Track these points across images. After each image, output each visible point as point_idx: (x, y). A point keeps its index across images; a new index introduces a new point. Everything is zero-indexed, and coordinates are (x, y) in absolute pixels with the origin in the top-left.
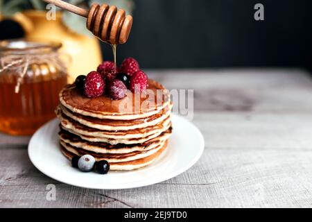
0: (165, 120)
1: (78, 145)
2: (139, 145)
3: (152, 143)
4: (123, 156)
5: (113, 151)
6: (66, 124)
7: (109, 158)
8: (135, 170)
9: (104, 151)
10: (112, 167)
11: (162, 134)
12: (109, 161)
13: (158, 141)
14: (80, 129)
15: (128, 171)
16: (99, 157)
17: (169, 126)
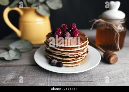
0: (85, 48)
1: (51, 56)
2: (74, 57)
3: (79, 57)
4: (68, 61)
5: (64, 59)
6: (47, 47)
7: (63, 61)
8: (72, 67)
9: (61, 59)
10: (64, 65)
11: (84, 54)
12: (63, 62)
13: (82, 56)
14: (52, 50)
15: (70, 67)
16: (59, 61)
17: (87, 51)
